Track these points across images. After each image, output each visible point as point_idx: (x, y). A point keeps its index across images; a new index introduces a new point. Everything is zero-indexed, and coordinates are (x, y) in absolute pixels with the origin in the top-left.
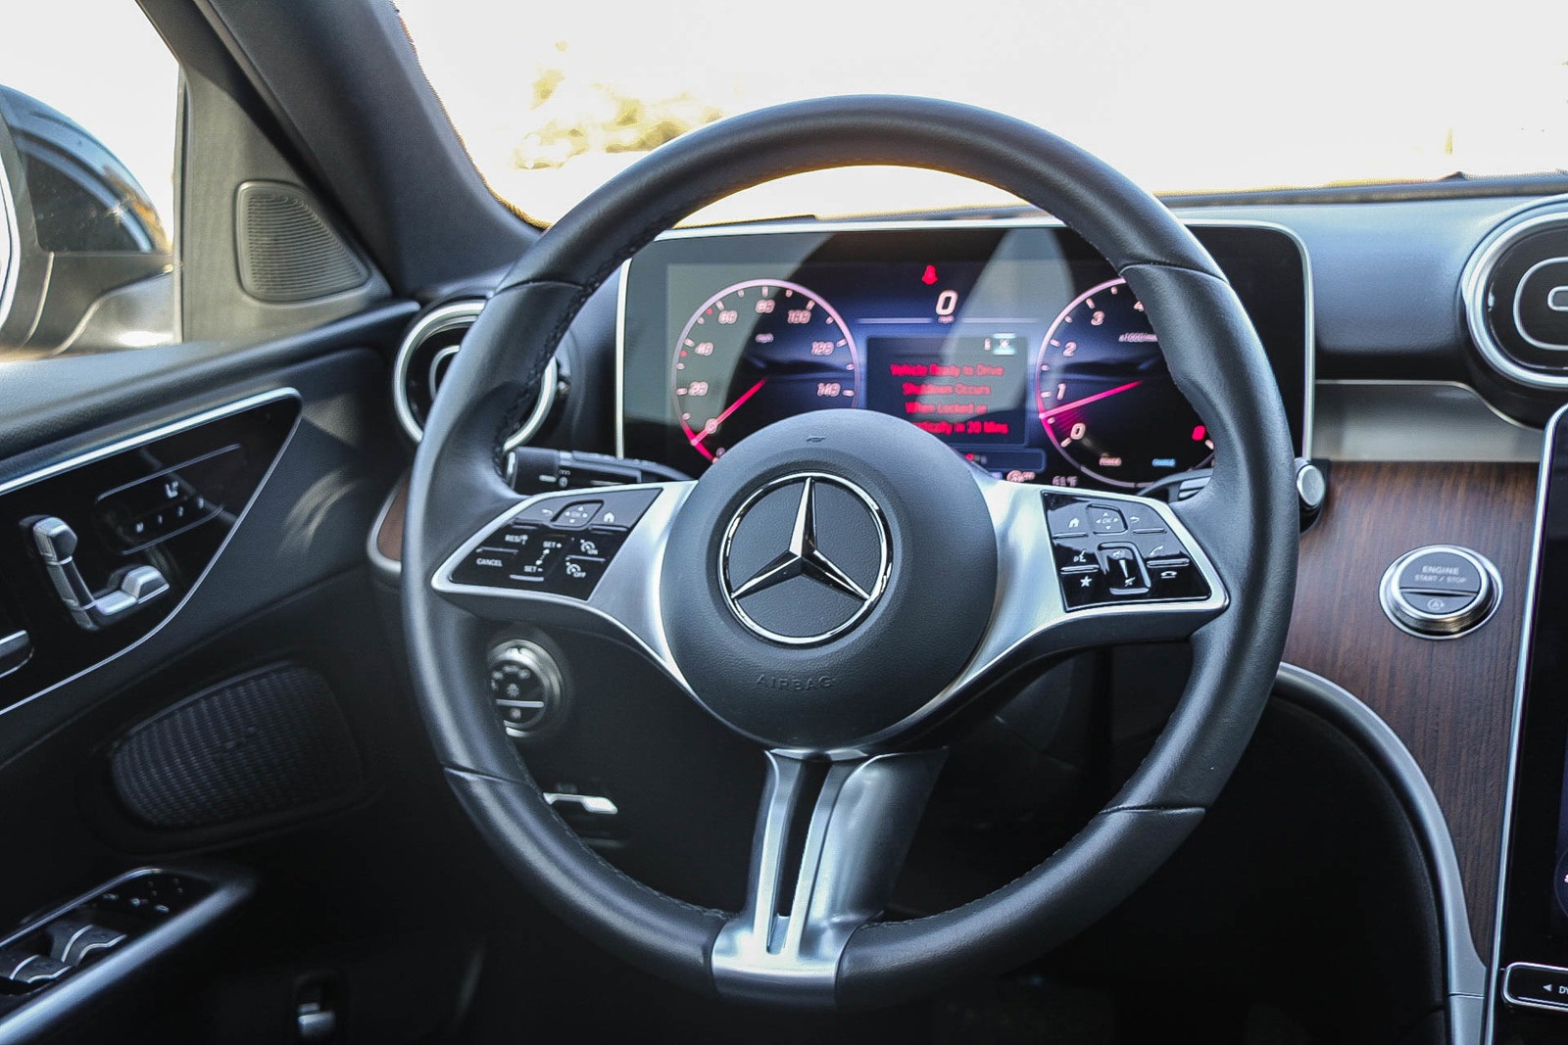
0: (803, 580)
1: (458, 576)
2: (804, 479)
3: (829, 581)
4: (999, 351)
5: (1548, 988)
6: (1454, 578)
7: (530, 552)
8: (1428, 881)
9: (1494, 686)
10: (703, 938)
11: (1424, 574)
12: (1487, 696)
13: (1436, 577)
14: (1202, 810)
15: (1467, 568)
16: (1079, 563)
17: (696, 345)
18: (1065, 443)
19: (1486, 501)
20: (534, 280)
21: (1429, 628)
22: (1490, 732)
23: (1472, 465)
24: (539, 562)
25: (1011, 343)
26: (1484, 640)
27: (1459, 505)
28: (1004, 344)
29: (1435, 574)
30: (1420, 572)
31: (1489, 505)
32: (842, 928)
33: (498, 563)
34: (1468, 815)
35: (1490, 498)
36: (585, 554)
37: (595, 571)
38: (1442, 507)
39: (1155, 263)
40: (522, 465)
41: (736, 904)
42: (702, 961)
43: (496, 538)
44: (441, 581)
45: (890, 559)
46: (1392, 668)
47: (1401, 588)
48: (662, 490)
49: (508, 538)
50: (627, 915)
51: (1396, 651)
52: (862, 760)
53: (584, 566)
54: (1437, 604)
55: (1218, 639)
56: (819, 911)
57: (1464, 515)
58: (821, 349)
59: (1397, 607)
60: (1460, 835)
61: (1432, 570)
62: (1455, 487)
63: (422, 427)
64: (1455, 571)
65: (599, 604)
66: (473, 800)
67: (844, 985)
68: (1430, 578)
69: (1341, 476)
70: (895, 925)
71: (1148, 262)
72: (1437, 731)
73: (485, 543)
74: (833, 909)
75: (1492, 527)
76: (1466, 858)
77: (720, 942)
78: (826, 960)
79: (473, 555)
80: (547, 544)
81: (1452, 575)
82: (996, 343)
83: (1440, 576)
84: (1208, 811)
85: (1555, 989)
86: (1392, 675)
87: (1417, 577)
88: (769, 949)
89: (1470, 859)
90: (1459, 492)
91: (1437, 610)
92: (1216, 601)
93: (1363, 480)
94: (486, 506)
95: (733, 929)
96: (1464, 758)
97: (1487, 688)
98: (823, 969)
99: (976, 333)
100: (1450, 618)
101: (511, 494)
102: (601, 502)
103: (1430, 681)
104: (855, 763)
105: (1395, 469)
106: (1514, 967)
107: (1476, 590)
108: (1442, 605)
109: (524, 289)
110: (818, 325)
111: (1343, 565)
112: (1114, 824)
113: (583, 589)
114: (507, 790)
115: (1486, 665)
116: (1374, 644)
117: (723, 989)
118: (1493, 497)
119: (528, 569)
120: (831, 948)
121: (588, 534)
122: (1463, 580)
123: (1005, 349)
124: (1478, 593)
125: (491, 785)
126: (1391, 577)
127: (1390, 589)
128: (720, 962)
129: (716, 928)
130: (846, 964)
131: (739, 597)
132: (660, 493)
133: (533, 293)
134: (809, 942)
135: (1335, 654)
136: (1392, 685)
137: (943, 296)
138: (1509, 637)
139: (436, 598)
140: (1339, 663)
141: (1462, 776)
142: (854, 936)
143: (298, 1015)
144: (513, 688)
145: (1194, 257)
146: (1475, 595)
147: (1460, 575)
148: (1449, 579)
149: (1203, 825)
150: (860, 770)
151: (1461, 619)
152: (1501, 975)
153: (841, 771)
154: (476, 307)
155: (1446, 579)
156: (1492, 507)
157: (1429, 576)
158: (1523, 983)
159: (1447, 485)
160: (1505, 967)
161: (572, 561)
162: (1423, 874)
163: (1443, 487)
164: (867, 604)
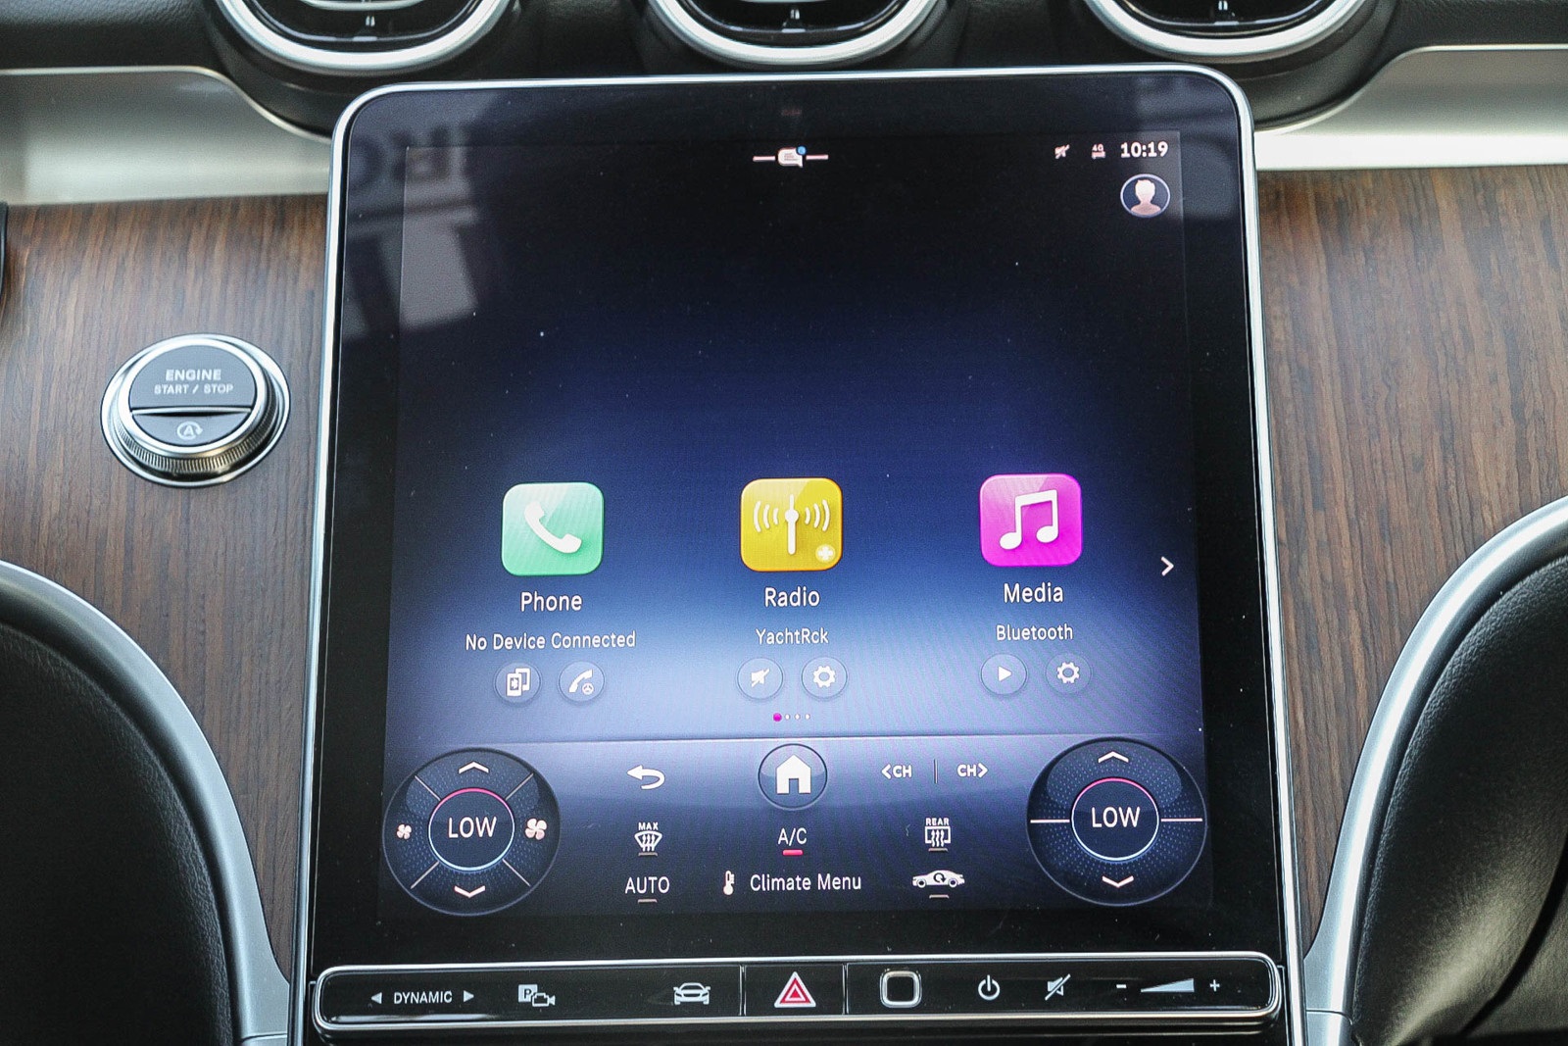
5: (378, 998)
6: (216, 387)
8: (205, 871)
9: (285, 554)
11: (169, 383)
12: (275, 568)
13: (186, 387)
15: (232, 368)
19: (259, 260)
21: (185, 472)
22: (283, 625)
23: (235, 203)
26: (266, 480)
27: (217, 269)
29: (186, 382)
30: (163, 381)
31: (263, 265)
34: (257, 758)
35: (264, 253)
38: (191, 273)
46: (128, 540)
47: (131, 410)
51: (132, 510)
54: (189, 430)
57: (225, 281)
59: (130, 441)
60: (246, 792)
61: (180, 375)
62: (210, 240)
64: (217, 374)
68: (179, 388)
69: (27, 231)
72: (203, 633)
75: (269, 301)
76: (257, 826)
81: (212, 382)
83: (192, 384)
85: (388, 998)
86: (129, 551)
87: (157, 390)
89: (263, 823)
90: (216, 250)
91: (192, 439)
93: (64, 236)
96: (245, 669)
97: (275, 556)
100: (213, 450)
103: (187, 554)
105: (115, 214)
106: (327, 976)
107: (250, 403)
108: (199, 431)
111: (39, 378)
115: (271, 522)
116: (96, 502)
118: (269, 252)
122: (229, 388)
124: (252, 407)
126: (117, 393)
127: (117, 415)
135: (36, 525)
136: (130, 567)
138: (304, 473)
140: (44, 540)
141: (245, 698)
146: (249, 410)
147: (224, 381)
148: (207, 389)
151: (229, 451)
152: (310, 990)
155: (202, 388)
156: (268, 267)
157: (174, 387)
158: (343, 997)
159: (197, 238)
160: (316, 979)
162: (196, 862)
163: (193, 240)
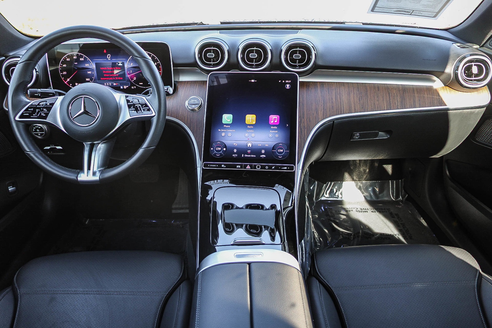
0: (84, 115)
1: (20, 117)
2: (82, 97)
3: (89, 115)
4: (119, 65)
5: (209, 166)
7: (34, 112)
10: (76, 175)
14: (155, 147)
15: (198, 100)
16: (132, 108)
17: (63, 65)
18: (133, 81)
20: (25, 61)
21: (193, 110)
24: (36, 113)
25: (121, 63)
26: (201, 111)
27: (197, 89)
28: (120, 63)
32: (100, 171)
33: (28, 114)
36: (45, 111)
37: (47, 114)
38: (195, 89)
39: (139, 57)
40: (30, 92)
41: (81, 169)
42: (76, 179)
43: (27, 110)
44: (17, 118)
45: (99, 109)
46: (187, 117)
48: (58, 98)
49: (29, 109)
50: (62, 173)
51: (188, 114)
52: (100, 143)
53: (45, 113)
54: (193, 106)
55: (155, 120)
56: (95, 169)
58: (87, 65)
59: (188, 107)
61: (193, 100)
63: (9, 83)
64: (196, 100)
65: (48, 120)
66: (31, 157)
67: (101, 180)
69: (179, 84)
70: (109, 170)
71: (137, 57)
72: (194, 127)
73: (24, 111)
74: (98, 168)
75: (201, 92)
77: (79, 176)
78: (97, 176)
79: (23, 113)
80: (37, 110)
82: (119, 63)
84: (156, 147)
87: (190, 102)
88: (87, 176)
90: (197, 86)
92: (154, 114)
93: (183, 85)
94: (24, 104)
95: (81, 173)
98: (97, 178)
99: (115, 62)
101: (28, 101)
102: (46, 101)
103: (193, 119)
104: (99, 143)
105: (188, 82)
107: (199, 103)
108: (195, 106)
109: (24, 63)
110: (85, 61)
111: (180, 100)
112: (141, 151)
113: (45, 118)
114: (37, 154)
116: (184, 113)
117: (80, 183)
118: (202, 87)
119: (34, 115)
120: (98, 174)
121: (44, 108)
123: (120, 64)
125: (34, 154)
126: (187, 102)
127: (187, 104)
128: (79, 179)
129: (78, 173)
130: (100, 177)
131: (74, 118)
132: (57, 99)
133: (25, 64)
134: (94, 174)
137: (108, 55)
138: (204, 110)
139: (16, 121)
142: (102, 172)
143: (8, 189)
144: (38, 130)
145: (145, 56)
148: (195, 102)
149: (155, 149)
150: (100, 145)
151: (197, 108)
153: (97, 145)
154: (19, 59)
157: (192, 101)
158: (206, 165)
160: (203, 163)
161: (42, 113)
163: (195, 85)
164: (96, 118)
